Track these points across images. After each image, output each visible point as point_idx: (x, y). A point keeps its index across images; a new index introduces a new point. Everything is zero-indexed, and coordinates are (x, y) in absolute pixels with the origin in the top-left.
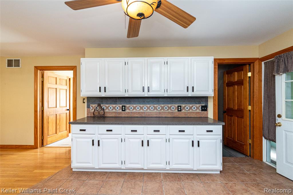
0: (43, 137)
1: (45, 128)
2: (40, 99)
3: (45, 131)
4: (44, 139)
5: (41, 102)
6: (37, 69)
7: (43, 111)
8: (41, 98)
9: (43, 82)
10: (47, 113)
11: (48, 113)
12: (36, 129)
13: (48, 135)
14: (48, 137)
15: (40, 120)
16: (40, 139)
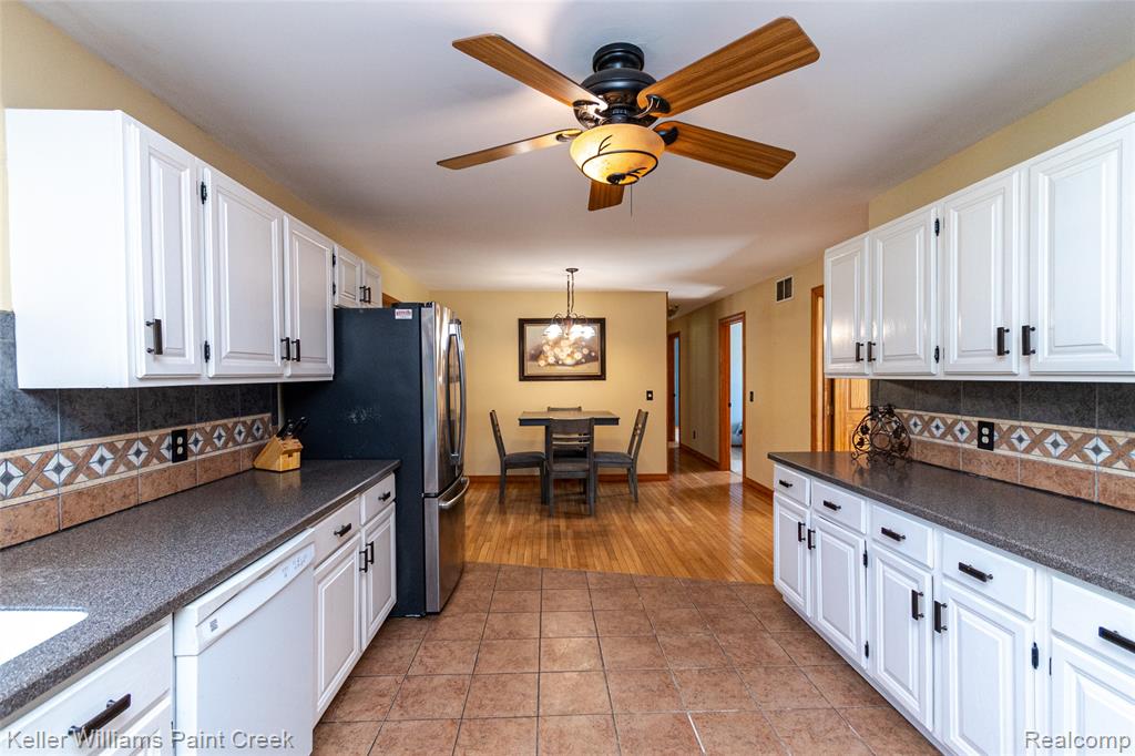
2: (823, 381)
5: (826, 389)
6: (816, 294)
10: (845, 425)
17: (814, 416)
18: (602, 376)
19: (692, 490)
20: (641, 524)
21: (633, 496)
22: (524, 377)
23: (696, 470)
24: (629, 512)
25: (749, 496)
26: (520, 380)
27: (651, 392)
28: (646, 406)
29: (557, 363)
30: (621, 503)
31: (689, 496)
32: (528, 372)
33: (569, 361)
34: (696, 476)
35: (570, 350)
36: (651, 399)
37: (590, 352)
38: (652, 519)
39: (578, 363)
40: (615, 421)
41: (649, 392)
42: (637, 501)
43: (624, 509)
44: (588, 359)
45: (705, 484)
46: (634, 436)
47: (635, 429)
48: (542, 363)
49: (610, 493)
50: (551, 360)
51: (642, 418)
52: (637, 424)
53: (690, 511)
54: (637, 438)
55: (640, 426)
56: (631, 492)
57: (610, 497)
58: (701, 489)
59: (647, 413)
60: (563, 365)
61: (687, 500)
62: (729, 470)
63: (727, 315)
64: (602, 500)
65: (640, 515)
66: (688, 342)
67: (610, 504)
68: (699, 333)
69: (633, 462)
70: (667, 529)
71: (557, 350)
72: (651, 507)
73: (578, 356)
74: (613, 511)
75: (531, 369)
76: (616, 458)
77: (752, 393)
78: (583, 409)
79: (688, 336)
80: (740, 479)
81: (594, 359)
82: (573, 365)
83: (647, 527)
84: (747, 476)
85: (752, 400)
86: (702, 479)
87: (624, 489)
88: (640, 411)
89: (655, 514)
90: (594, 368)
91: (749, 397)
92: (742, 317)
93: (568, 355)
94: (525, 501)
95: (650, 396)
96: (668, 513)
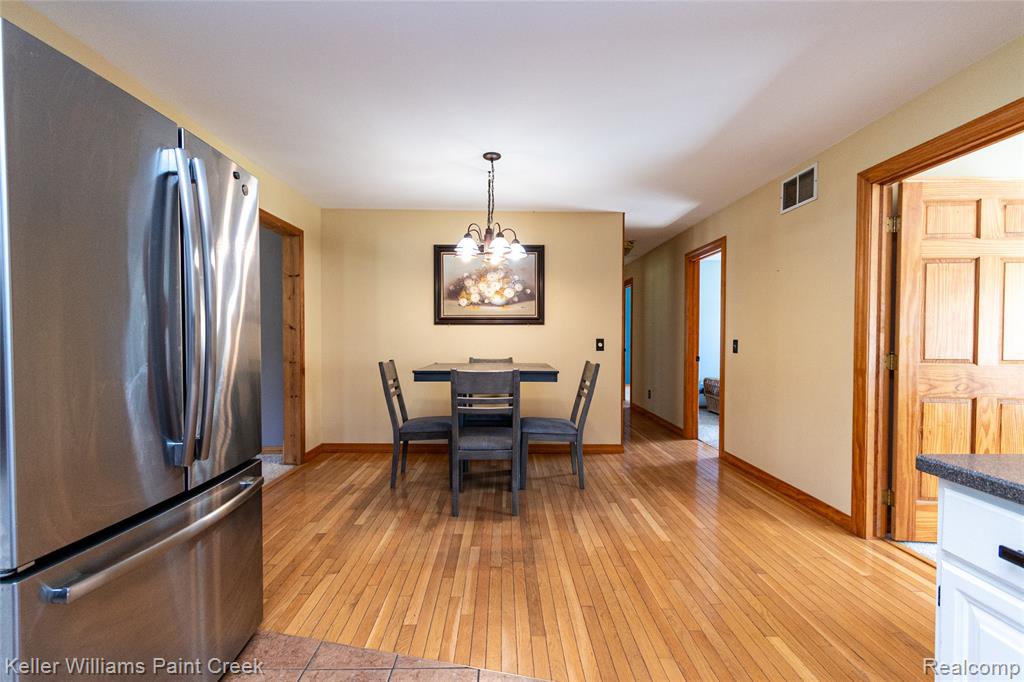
0: (893, 494)
1: (905, 457)
2: (879, 317)
3: (905, 470)
4: (897, 506)
5: (882, 330)
6: (867, 180)
7: (892, 375)
8: (883, 314)
9: (895, 237)
10: (914, 385)
11: (922, 388)
12: (858, 451)
13: (920, 496)
14: (919, 502)
15: (877, 411)
16: (875, 498)
17: (860, 372)
18: (539, 320)
19: (656, 470)
20: (589, 537)
21: (577, 477)
22: (440, 320)
23: (655, 438)
24: (570, 508)
25: (729, 475)
26: (436, 323)
27: (602, 341)
28: (595, 358)
29: (482, 302)
30: (560, 491)
31: (654, 480)
32: (446, 312)
33: (498, 300)
34: (656, 446)
35: (499, 286)
36: (602, 349)
37: (524, 289)
38: (604, 525)
39: (509, 303)
40: (552, 376)
41: (599, 341)
42: (582, 487)
43: (563, 502)
44: (522, 297)
45: (671, 459)
46: (579, 396)
47: (581, 388)
48: (463, 302)
49: (546, 473)
50: (475, 298)
51: (591, 372)
52: (583, 381)
53: (659, 508)
54: (583, 399)
55: (588, 383)
56: (574, 473)
57: (544, 479)
58: (668, 468)
59: (598, 366)
60: (491, 304)
61: (653, 486)
62: (697, 439)
63: (696, 247)
64: (535, 485)
65: (586, 514)
66: (643, 288)
67: (544, 491)
68: (658, 276)
69: (579, 433)
70: (630, 547)
71: (482, 286)
72: (601, 498)
73: (509, 293)
74: (547, 505)
75: (449, 309)
76: (554, 427)
77: (735, 342)
78: (514, 360)
79: (643, 281)
80: (716, 454)
81: (530, 297)
82: (503, 306)
83: (598, 543)
84: (727, 449)
85: (735, 350)
86: (663, 452)
87: (565, 465)
88: (588, 362)
89: (609, 514)
90: (529, 309)
91: (732, 347)
92: (720, 244)
93: (497, 292)
94: (429, 484)
95: (600, 345)
96: (629, 511)
